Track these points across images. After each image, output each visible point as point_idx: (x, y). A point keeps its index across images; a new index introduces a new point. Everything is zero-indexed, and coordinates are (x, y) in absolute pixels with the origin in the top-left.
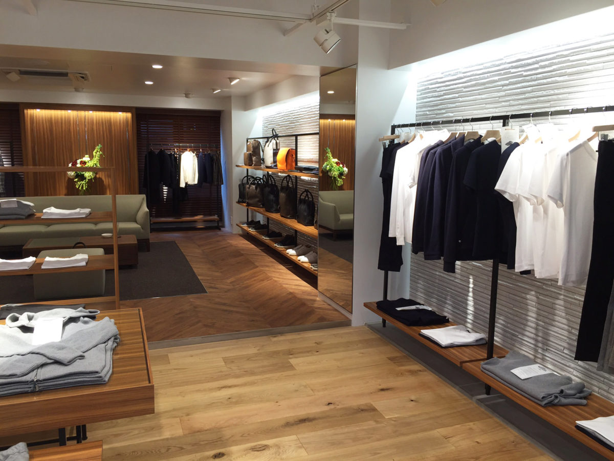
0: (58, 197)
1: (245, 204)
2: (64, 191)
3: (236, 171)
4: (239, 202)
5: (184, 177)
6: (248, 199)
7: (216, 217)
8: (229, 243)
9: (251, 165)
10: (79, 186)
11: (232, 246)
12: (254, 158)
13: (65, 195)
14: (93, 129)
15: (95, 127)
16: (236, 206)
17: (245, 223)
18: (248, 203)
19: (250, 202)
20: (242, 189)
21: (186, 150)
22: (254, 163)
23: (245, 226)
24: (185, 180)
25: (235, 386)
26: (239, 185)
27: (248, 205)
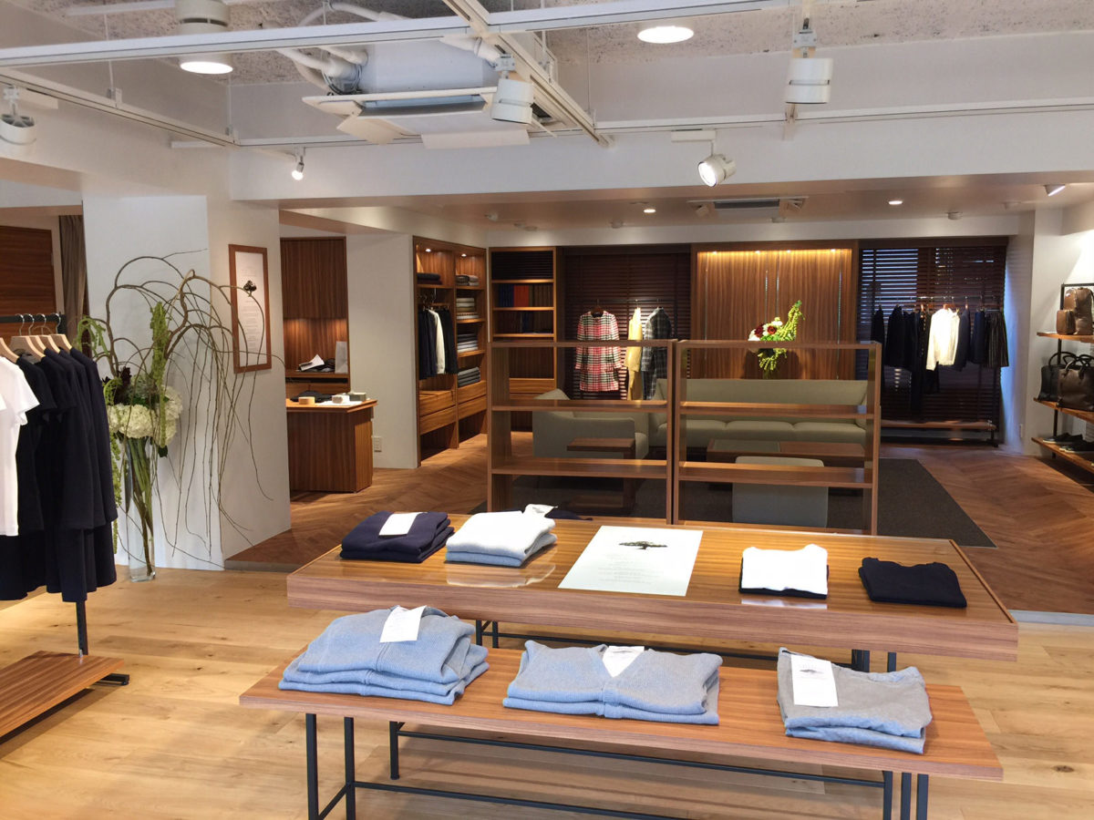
0: (731, 380)
1: (1055, 404)
2: (740, 371)
3: (1037, 343)
4: (1040, 399)
5: (935, 353)
6: (1063, 393)
7: (989, 424)
8: (1019, 471)
9: (1072, 334)
10: (764, 365)
11: (1026, 475)
12: (1078, 321)
13: (742, 378)
14: (788, 277)
15: (791, 274)
16: (1033, 406)
17: (1051, 438)
18: (1061, 402)
19: (1066, 399)
20: (1048, 376)
21: (942, 307)
22: (1078, 329)
23: (1051, 443)
24: (935, 357)
25: (1074, 689)
26: (1043, 370)
27: (1062, 405)
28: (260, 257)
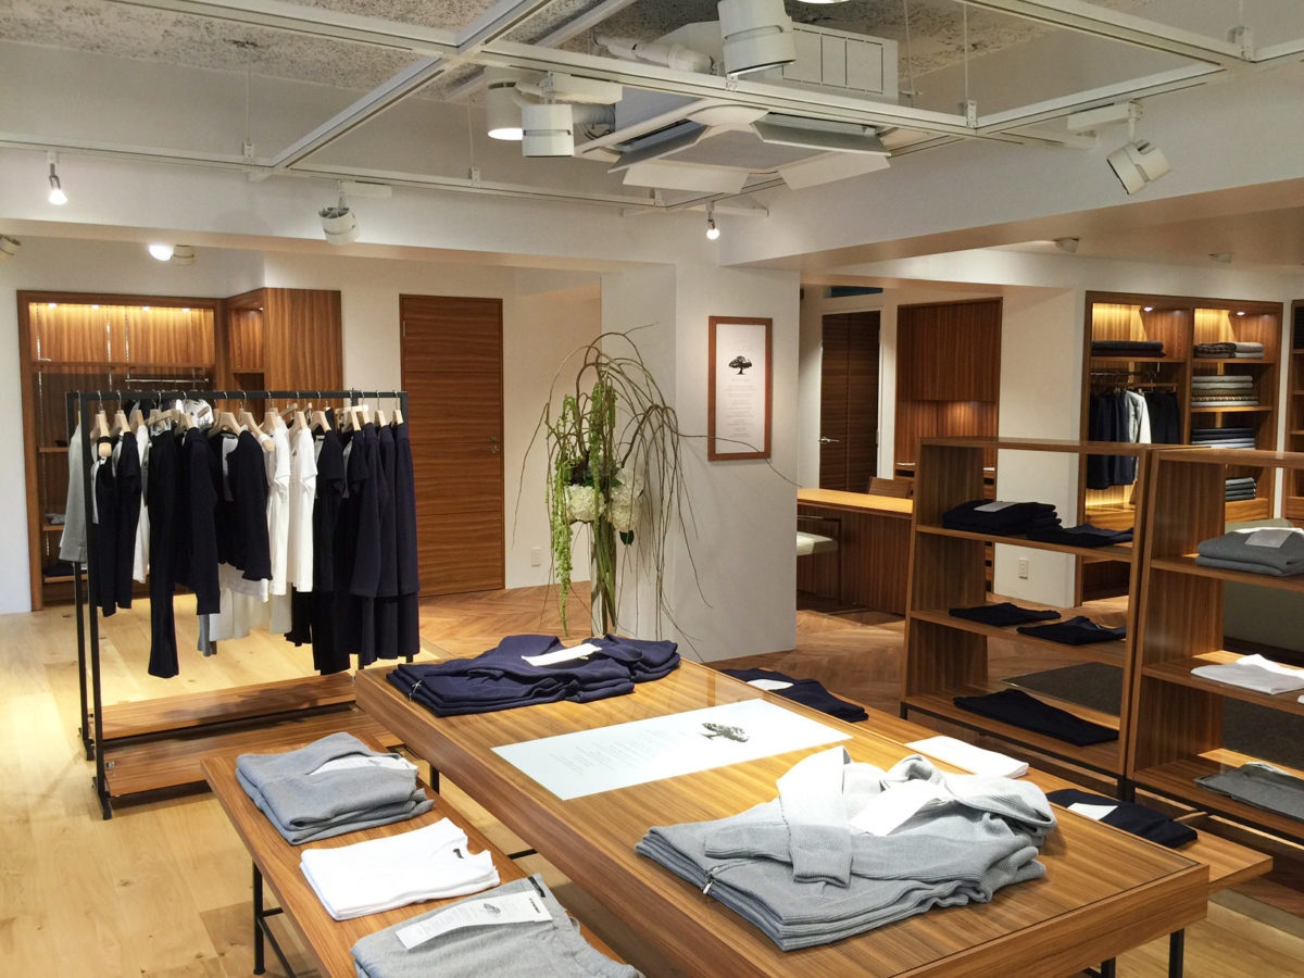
28: (762, 329)
